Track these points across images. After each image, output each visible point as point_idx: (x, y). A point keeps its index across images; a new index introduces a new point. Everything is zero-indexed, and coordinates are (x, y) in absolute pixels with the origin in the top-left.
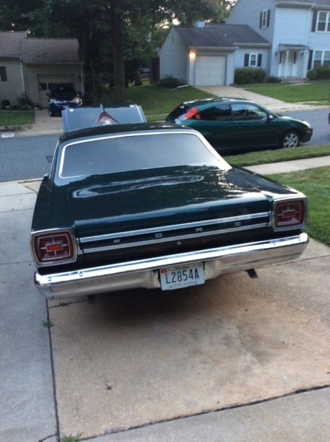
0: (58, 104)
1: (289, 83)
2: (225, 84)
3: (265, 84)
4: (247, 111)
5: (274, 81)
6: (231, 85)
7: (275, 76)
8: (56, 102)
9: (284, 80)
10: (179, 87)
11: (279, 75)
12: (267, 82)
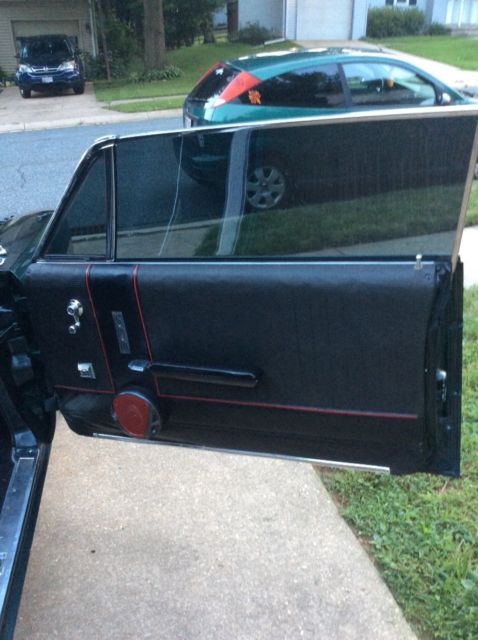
0: (33, 74)
1: (465, 36)
2: (350, 38)
3: (422, 38)
4: (386, 82)
5: (439, 31)
6: (362, 39)
7: (440, 22)
8: (29, 70)
9: (457, 29)
10: (266, 43)
11: (448, 21)
12: (425, 34)
